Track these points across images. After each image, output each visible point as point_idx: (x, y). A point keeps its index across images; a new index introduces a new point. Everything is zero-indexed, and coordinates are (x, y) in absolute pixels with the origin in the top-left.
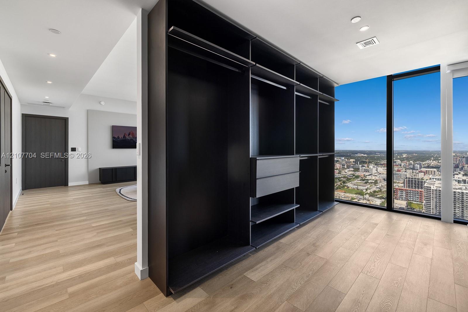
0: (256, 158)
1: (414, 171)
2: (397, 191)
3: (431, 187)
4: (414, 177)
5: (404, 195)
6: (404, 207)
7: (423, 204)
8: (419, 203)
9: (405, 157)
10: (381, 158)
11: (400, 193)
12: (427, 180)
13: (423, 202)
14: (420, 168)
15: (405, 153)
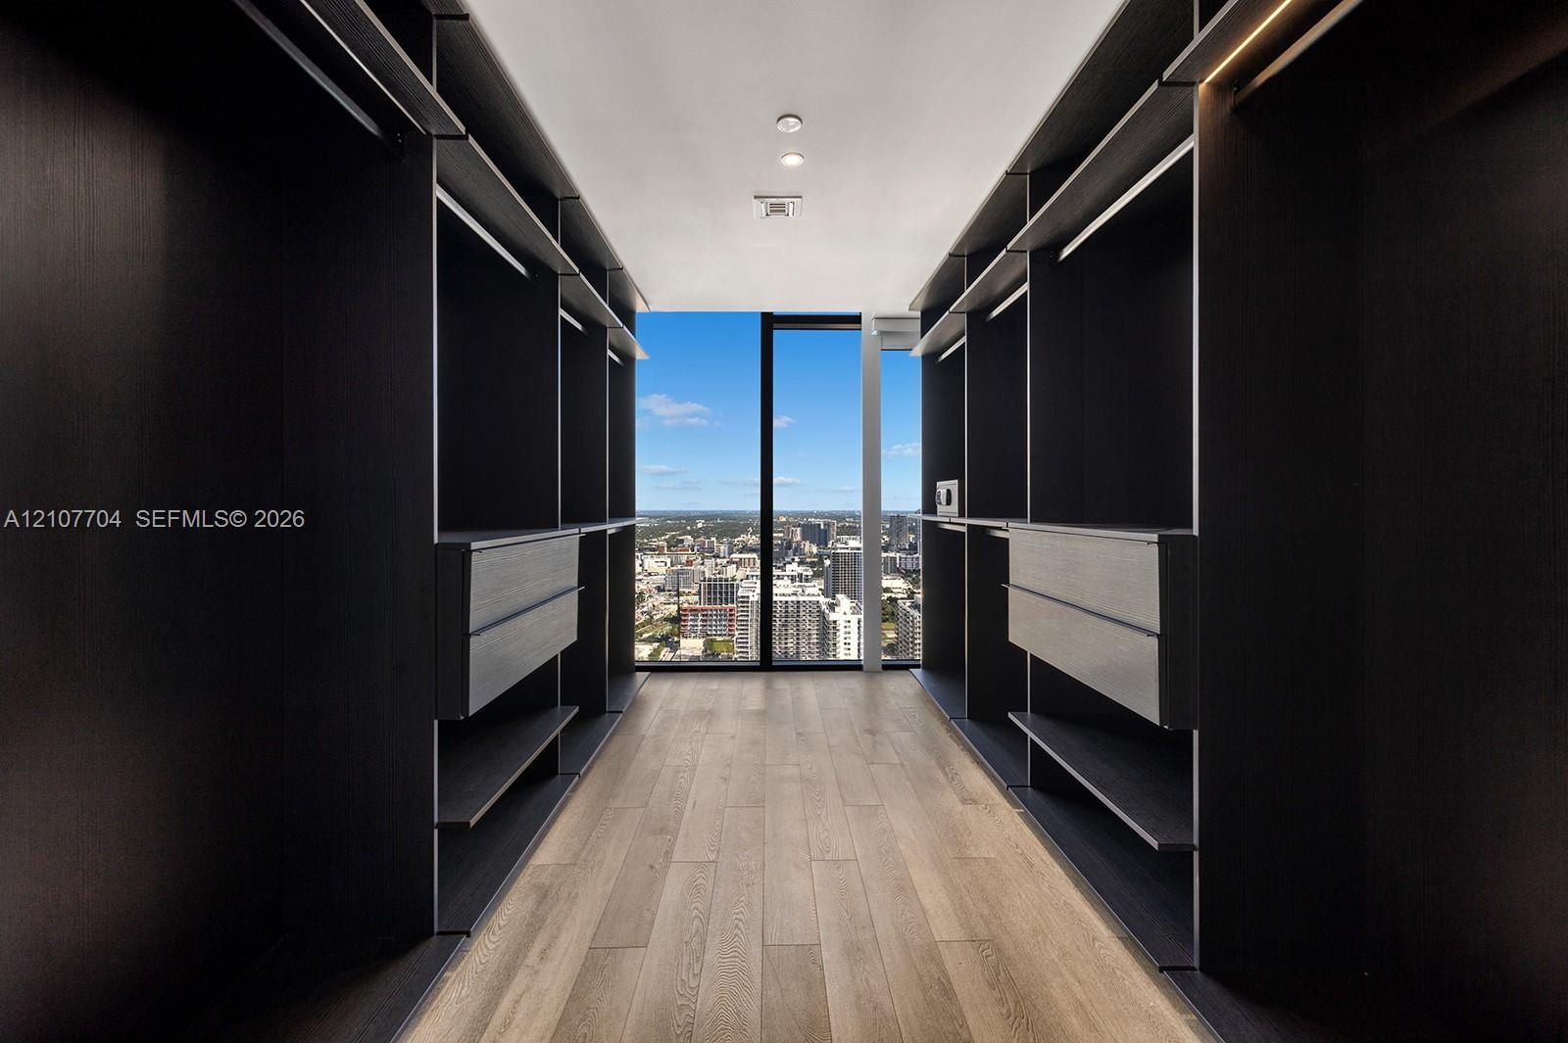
0: (469, 545)
1: (718, 560)
2: (685, 615)
3: (748, 597)
4: (718, 576)
5: (699, 623)
6: (699, 653)
7: (734, 639)
8: (727, 638)
9: (700, 529)
10: (653, 533)
11: (692, 620)
12: (742, 580)
13: (733, 635)
14: (730, 554)
15: (700, 517)
